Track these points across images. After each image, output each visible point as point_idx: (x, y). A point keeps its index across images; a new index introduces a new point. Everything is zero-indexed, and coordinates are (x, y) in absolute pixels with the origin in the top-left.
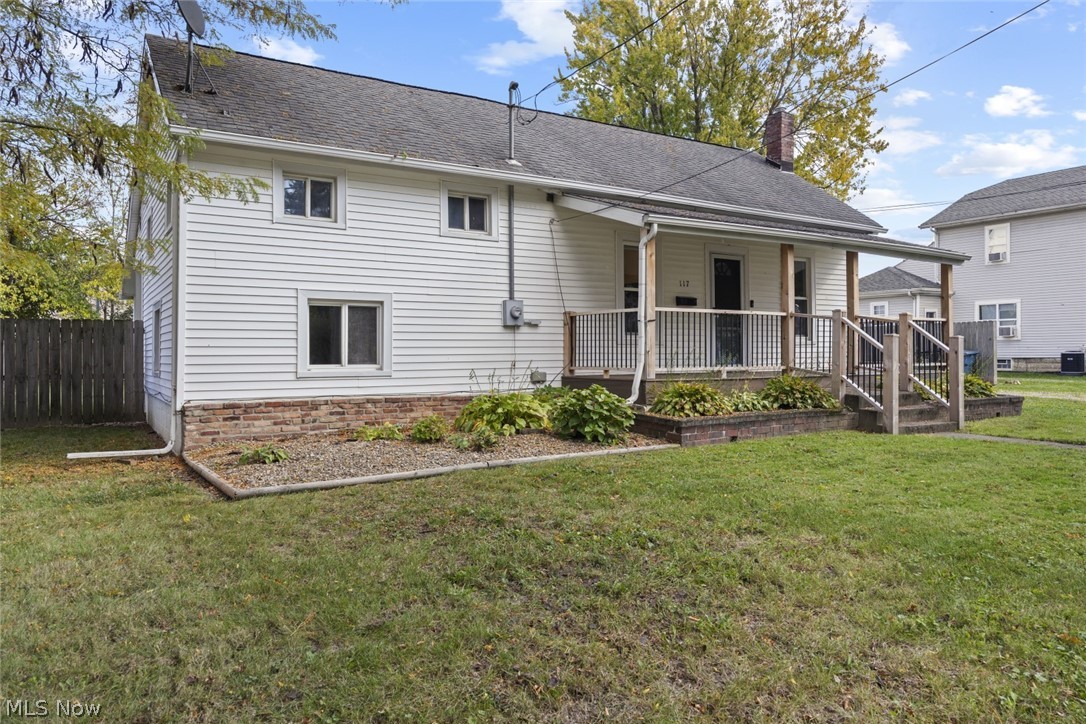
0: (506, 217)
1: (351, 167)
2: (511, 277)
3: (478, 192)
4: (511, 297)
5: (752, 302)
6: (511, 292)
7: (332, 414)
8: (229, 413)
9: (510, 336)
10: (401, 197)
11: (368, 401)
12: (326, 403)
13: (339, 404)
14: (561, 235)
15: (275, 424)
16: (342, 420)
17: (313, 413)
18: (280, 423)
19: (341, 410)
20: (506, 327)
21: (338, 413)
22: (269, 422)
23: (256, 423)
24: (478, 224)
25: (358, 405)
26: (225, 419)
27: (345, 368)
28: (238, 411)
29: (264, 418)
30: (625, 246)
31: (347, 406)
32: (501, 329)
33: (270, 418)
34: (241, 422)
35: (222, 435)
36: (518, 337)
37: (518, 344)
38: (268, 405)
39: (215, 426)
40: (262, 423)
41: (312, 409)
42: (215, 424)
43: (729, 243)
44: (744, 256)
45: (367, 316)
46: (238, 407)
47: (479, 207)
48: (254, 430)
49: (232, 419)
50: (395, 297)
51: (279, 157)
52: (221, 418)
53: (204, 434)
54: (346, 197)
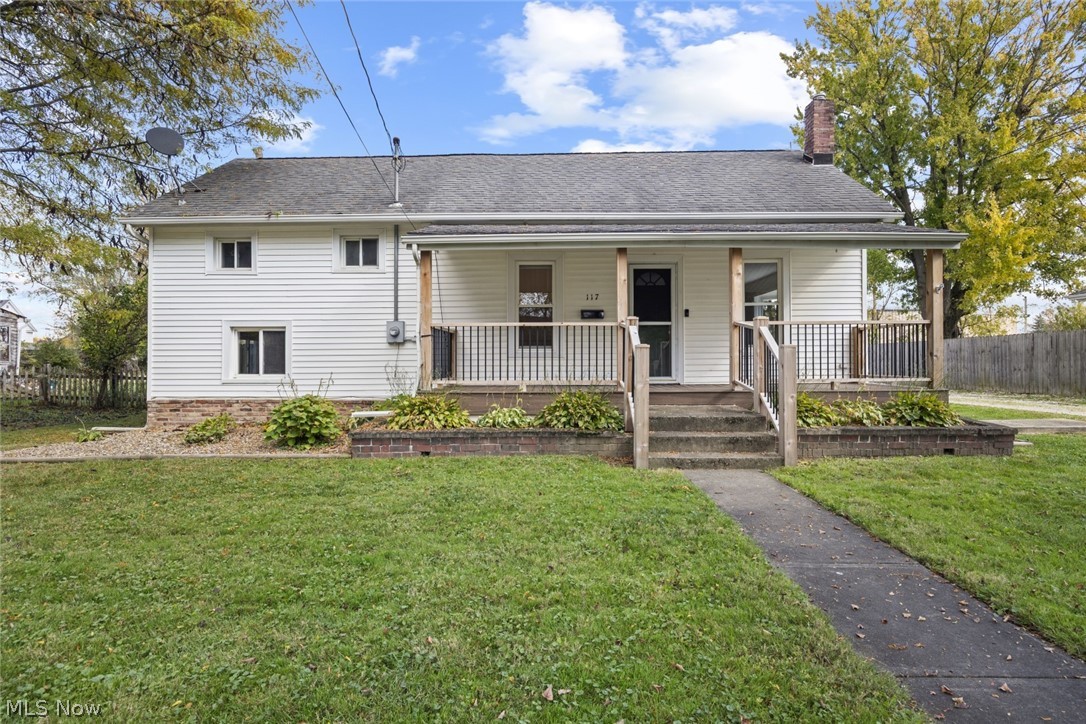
0: (392, 252)
1: (261, 228)
2: (396, 302)
3: (369, 234)
4: (396, 319)
5: (687, 312)
6: (396, 314)
7: (242, 410)
8: (174, 406)
9: (395, 351)
10: (301, 246)
11: (268, 402)
12: (237, 402)
13: (247, 403)
14: (449, 262)
15: (203, 415)
16: (249, 415)
17: (229, 409)
18: (206, 415)
19: (248, 407)
20: (390, 344)
21: (246, 410)
22: (199, 414)
23: (191, 414)
24: (371, 260)
25: (261, 404)
26: (171, 411)
27: (262, 377)
28: (179, 405)
29: (197, 411)
30: (520, 266)
31: (252, 405)
32: (387, 346)
33: (199, 411)
34: (181, 413)
35: (169, 421)
36: (401, 352)
37: (401, 358)
38: (198, 402)
39: (165, 414)
40: (194, 414)
41: (228, 406)
42: (166, 413)
43: (654, 252)
44: (676, 264)
45: (277, 337)
46: (178, 402)
47: (371, 246)
48: (189, 419)
49: (175, 410)
50: (294, 323)
51: (210, 228)
52: (168, 409)
53: (159, 420)
54: (259, 252)
